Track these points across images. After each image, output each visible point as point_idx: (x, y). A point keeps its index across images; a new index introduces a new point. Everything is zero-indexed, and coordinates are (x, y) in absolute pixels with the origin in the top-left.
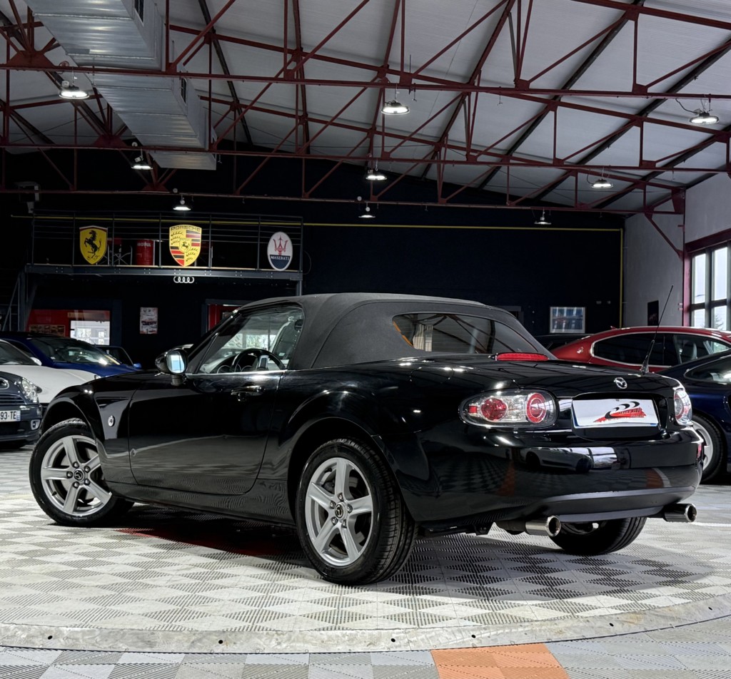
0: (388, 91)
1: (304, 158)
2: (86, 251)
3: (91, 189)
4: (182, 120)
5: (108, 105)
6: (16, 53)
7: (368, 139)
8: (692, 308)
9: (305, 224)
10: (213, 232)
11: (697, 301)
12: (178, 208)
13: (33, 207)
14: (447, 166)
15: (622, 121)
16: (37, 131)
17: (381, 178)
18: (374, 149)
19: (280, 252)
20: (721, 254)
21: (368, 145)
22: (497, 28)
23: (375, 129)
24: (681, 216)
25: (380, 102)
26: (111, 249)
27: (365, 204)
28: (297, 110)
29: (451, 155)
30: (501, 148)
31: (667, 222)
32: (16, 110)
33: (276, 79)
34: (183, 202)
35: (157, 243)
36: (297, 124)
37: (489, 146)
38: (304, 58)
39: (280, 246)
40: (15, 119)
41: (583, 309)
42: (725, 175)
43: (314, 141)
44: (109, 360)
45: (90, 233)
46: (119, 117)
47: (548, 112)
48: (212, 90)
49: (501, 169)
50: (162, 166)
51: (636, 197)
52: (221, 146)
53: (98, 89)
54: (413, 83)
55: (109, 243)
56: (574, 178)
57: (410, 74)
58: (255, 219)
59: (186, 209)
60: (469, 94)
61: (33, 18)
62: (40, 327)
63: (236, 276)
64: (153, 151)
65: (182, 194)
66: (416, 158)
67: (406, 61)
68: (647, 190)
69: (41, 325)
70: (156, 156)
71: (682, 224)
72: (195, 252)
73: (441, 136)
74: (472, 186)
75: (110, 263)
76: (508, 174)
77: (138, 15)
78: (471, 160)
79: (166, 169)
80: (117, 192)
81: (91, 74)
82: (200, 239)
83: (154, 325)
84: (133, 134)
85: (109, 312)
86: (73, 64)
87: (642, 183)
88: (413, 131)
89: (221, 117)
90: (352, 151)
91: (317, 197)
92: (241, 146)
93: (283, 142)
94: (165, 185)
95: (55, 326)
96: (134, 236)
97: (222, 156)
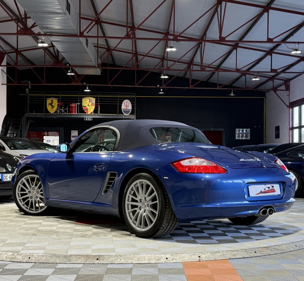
1: (136, 69)
2: (49, 108)
3: (51, 83)
4: (86, 55)
5: (57, 49)
6: (20, 29)
7: (162, 62)
8: (293, 128)
9: (136, 96)
10: (100, 100)
11: (295, 126)
12: (86, 91)
13: (28, 91)
14: (193, 72)
15: (264, 53)
16: (30, 60)
17: (166, 77)
18: (164, 66)
19: (127, 107)
21: (162, 64)
22: (212, 16)
23: (164, 58)
24: (289, 91)
25: (166, 46)
26: (59, 107)
27: (161, 88)
28: (132, 50)
29: (195, 68)
30: (215, 65)
31: (283, 94)
32: (21, 52)
33: (124, 38)
34: (87, 88)
36: (133, 57)
37: (210, 64)
38: (135, 29)
39: (127, 105)
40: (20, 55)
41: (249, 130)
43: (140, 63)
45: (51, 101)
46: (61, 54)
47: (233, 50)
48: (99, 43)
49: (215, 73)
50: (79, 74)
51: (270, 84)
52: (102, 65)
53: (53, 43)
54: (178, 39)
55: (58, 105)
56: (245, 77)
57: (177, 35)
58: (117, 94)
59: (89, 91)
60: (201, 43)
63: (109, 117)
64: (75, 68)
65: (87, 85)
66: (180, 69)
68: (274, 81)
69: (32, 138)
70: (76, 70)
71: (289, 95)
72: (92, 108)
73: (190, 60)
75: (59, 113)
76: (218, 75)
77: (68, 13)
78: (203, 70)
79: (80, 75)
80: (61, 84)
82: (95, 103)
83: (76, 137)
84: (67, 61)
85: (59, 132)
87: (272, 78)
88: (179, 58)
89: (103, 54)
90: (155, 67)
91: (141, 86)
92: (111, 65)
93: (127, 63)
94: (80, 81)
95: (38, 138)
96: (68, 102)
97: (103, 69)
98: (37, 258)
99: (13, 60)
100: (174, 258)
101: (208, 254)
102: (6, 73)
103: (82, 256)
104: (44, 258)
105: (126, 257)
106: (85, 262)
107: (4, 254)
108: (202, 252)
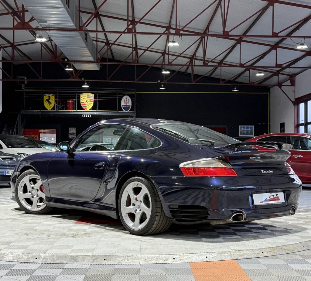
0: (171, 36)
1: (136, 65)
2: (46, 104)
3: (48, 79)
4: (85, 50)
5: (55, 44)
6: (17, 23)
7: (163, 57)
8: (298, 126)
9: (136, 92)
10: (98, 96)
11: (301, 122)
12: (84, 86)
13: (24, 87)
14: (196, 67)
15: (269, 48)
16: (26, 55)
17: (168, 72)
18: (165, 60)
19: (126, 104)
21: (162, 59)
22: (216, 9)
23: (166, 52)
24: (294, 87)
25: (168, 40)
26: (56, 103)
27: (162, 83)
28: (133, 45)
29: (197, 62)
30: (218, 59)
31: (288, 90)
32: (17, 47)
33: (124, 32)
34: (86, 84)
36: (133, 51)
37: (213, 58)
38: (135, 23)
39: (126, 101)
40: (17, 50)
41: (253, 126)
44: (56, 150)
45: (48, 97)
46: (59, 49)
47: (237, 45)
48: (98, 37)
49: (218, 69)
50: (77, 68)
51: (275, 79)
52: (101, 60)
53: (51, 37)
54: (181, 33)
55: (56, 101)
56: (249, 71)
57: (179, 29)
58: (116, 90)
59: (87, 86)
60: (204, 37)
61: (24, 8)
63: (108, 114)
64: (73, 63)
65: (85, 80)
66: (182, 64)
67: (178, 24)
68: (279, 76)
69: (28, 135)
70: (75, 65)
71: (294, 90)
72: (91, 104)
73: (193, 55)
74: (205, 75)
75: (56, 109)
76: (221, 70)
77: (67, 7)
78: (205, 65)
79: (79, 70)
80: (59, 80)
82: (93, 99)
83: (74, 135)
84: (65, 56)
85: (56, 129)
86: (41, 27)
87: (277, 73)
88: (181, 53)
89: (102, 48)
90: (156, 62)
91: (141, 81)
92: (110, 60)
93: (127, 58)
94: (79, 77)
95: (34, 136)
96: (66, 98)
97: (102, 64)
99: (9, 55)
102: (1, 68)
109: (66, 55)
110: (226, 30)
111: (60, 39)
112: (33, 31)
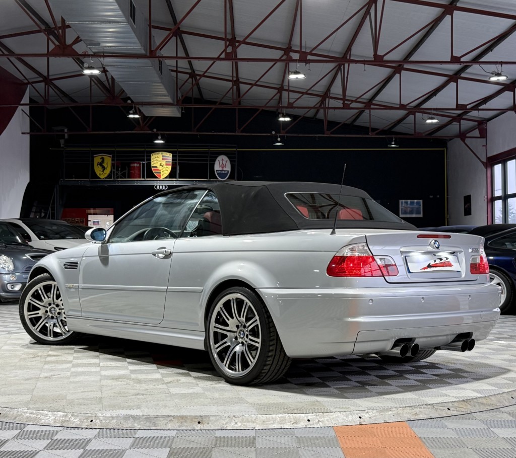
0: (291, 64)
1: (237, 108)
2: (98, 170)
3: (101, 131)
4: (159, 86)
5: (112, 77)
6: (53, 46)
7: (279, 94)
8: (493, 199)
9: (238, 150)
10: (179, 156)
11: (496, 194)
12: (157, 142)
13: (63, 143)
14: (330, 111)
15: (444, 79)
16: (67, 94)
17: (288, 119)
18: (282, 100)
19: (223, 168)
20: (511, 164)
21: (278, 98)
23: (283, 87)
24: (485, 139)
25: (286, 71)
26: (114, 168)
27: (277, 136)
28: (233, 76)
29: (332, 103)
30: (366, 98)
31: (476, 143)
32: (53, 82)
33: (219, 59)
35: (143, 164)
36: (233, 85)
37: (358, 96)
38: (237, 44)
39: (222, 164)
40: (53, 87)
41: (421, 201)
42: (513, 112)
43: (244, 96)
45: (101, 159)
46: (119, 84)
47: (395, 74)
48: (178, 66)
49: (365, 112)
50: (146, 115)
51: (454, 128)
52: (184, 101)
53: (106, 67)
54: (308, 59)
55: (113, 165)
56: (413, 116)
57: (306, 52)
59: (161, 142)
60: (344, 65)
61: (65, 24)
62: (69, 220)
64: (141, 106)
65: (159, 132)
67: (303, 44)
68: (461, 123)
69: (69, 218)
70: (144, 109)
71: (485, 144)
72: (167, 169)
73: (326, 91)
74: (346, 123)
75: (114, 177)
76: (370, 114)
77: (132, 21)
78: (346, 107)
79: (148, 117)
80: (118, 132)
81: (102, 59)
82: (171, 161)
84: (128, 95)
85: (113, 209)
86: (90, 53)
87: (458, 119)
88: (308, 88)
89: (183, 82)
90: (268, 102)
91: (246, 133)
92: (197, 101)
93: (223, 97)
94: (148, 127)
95: (78, 219)
96: (129, 160)
97: (185, 108)
98: (104, 421)
99: (40, 95)
100: (321, 420)
101: (374, 412)
102: (29, 115)
103: (174, 417)
104: (114, 421)
105: (243, 419)
106: (180, 427)
107: (51, 415)
108: (364, 410)
109: (129, 93)
110: (379, 53)
111: (121, 70)
112: (78, 59)
